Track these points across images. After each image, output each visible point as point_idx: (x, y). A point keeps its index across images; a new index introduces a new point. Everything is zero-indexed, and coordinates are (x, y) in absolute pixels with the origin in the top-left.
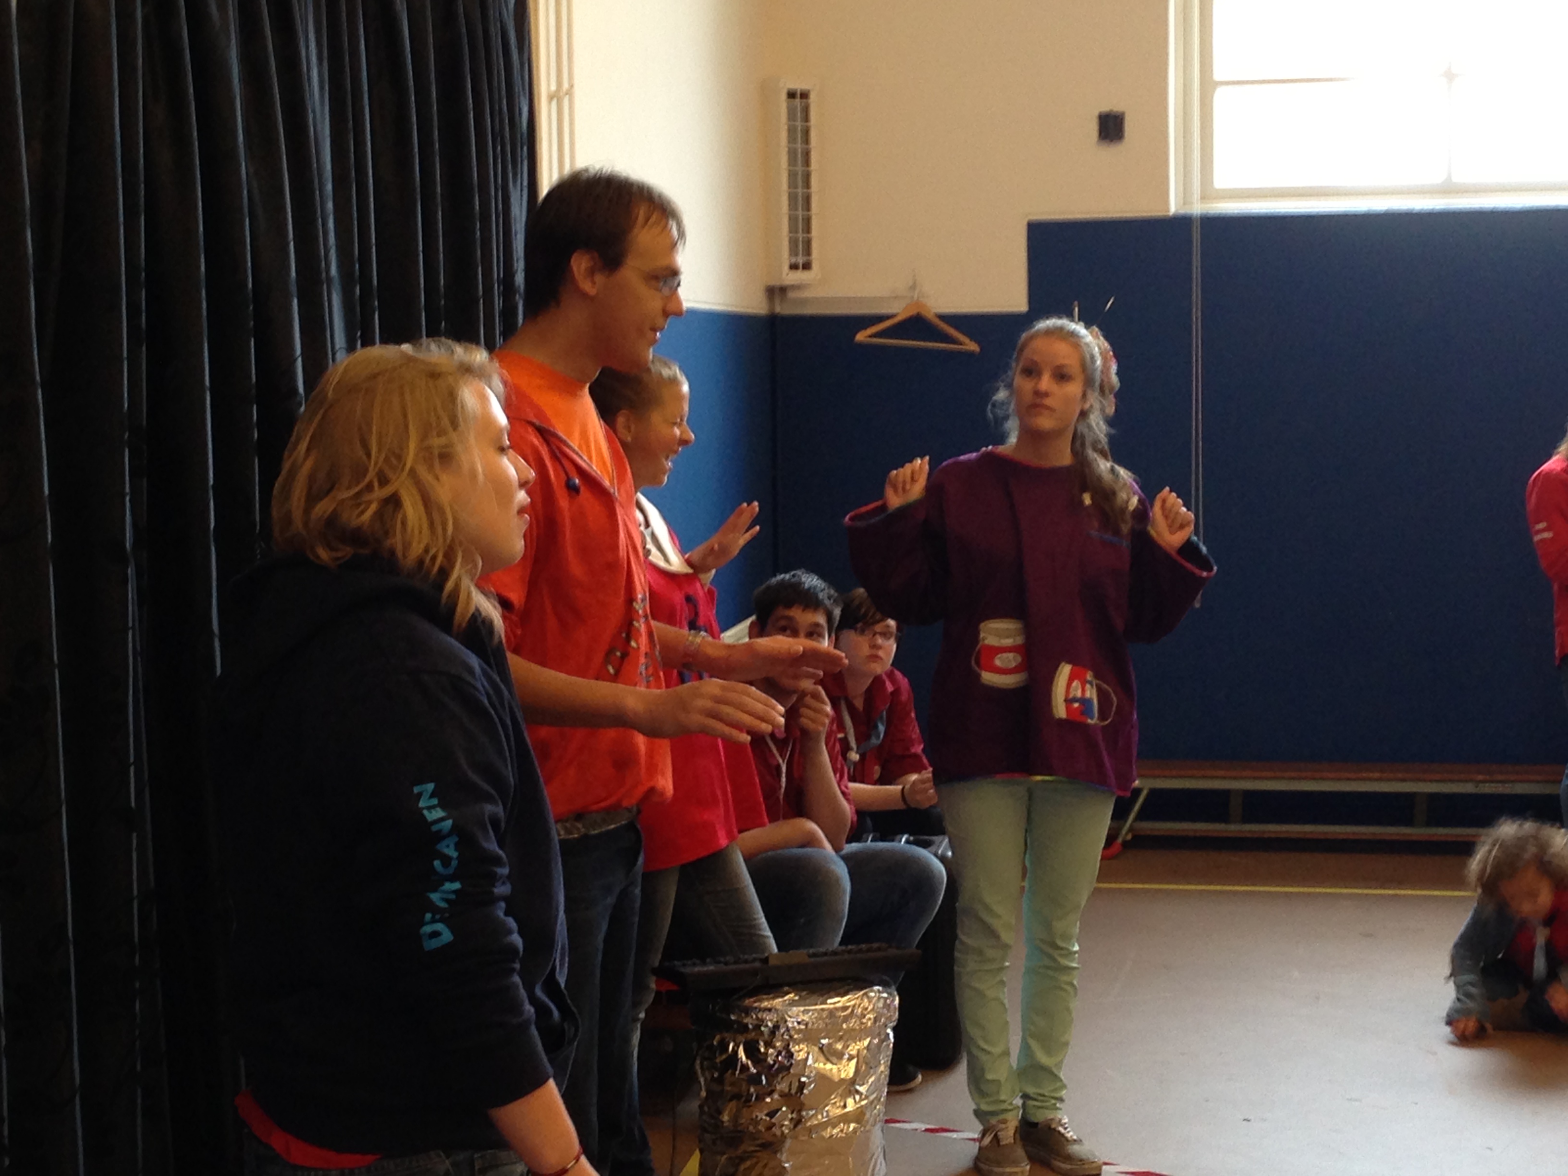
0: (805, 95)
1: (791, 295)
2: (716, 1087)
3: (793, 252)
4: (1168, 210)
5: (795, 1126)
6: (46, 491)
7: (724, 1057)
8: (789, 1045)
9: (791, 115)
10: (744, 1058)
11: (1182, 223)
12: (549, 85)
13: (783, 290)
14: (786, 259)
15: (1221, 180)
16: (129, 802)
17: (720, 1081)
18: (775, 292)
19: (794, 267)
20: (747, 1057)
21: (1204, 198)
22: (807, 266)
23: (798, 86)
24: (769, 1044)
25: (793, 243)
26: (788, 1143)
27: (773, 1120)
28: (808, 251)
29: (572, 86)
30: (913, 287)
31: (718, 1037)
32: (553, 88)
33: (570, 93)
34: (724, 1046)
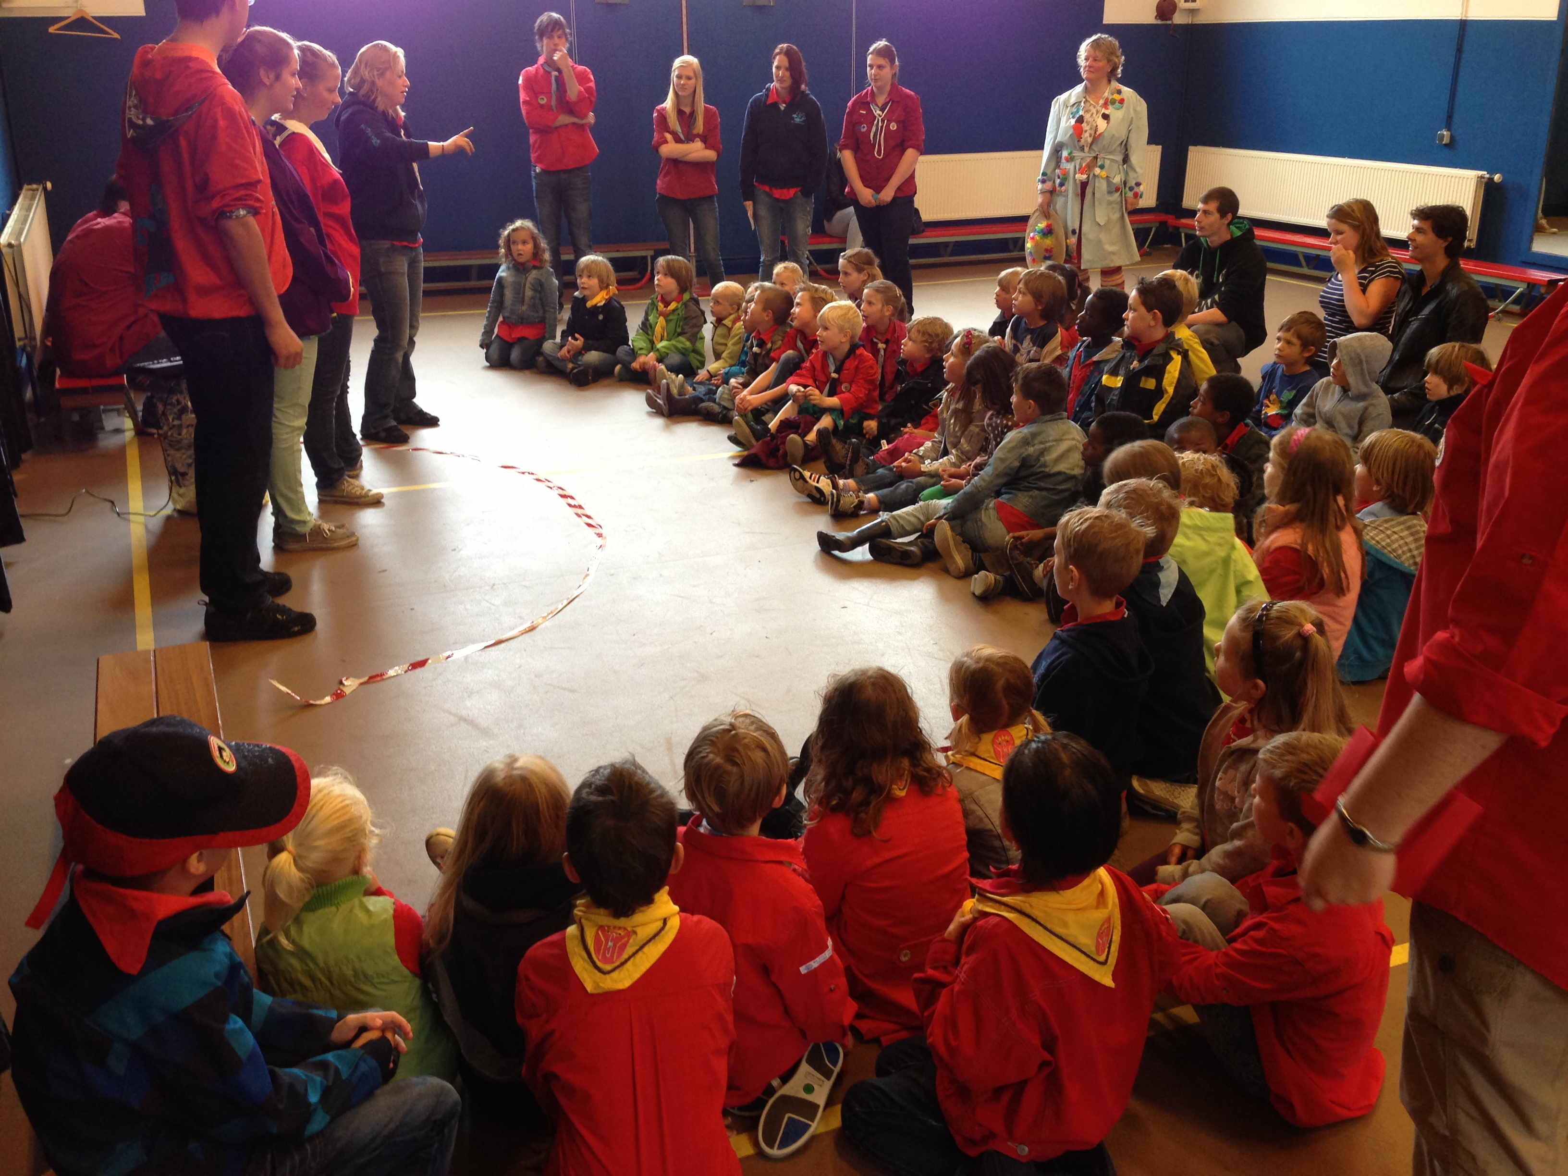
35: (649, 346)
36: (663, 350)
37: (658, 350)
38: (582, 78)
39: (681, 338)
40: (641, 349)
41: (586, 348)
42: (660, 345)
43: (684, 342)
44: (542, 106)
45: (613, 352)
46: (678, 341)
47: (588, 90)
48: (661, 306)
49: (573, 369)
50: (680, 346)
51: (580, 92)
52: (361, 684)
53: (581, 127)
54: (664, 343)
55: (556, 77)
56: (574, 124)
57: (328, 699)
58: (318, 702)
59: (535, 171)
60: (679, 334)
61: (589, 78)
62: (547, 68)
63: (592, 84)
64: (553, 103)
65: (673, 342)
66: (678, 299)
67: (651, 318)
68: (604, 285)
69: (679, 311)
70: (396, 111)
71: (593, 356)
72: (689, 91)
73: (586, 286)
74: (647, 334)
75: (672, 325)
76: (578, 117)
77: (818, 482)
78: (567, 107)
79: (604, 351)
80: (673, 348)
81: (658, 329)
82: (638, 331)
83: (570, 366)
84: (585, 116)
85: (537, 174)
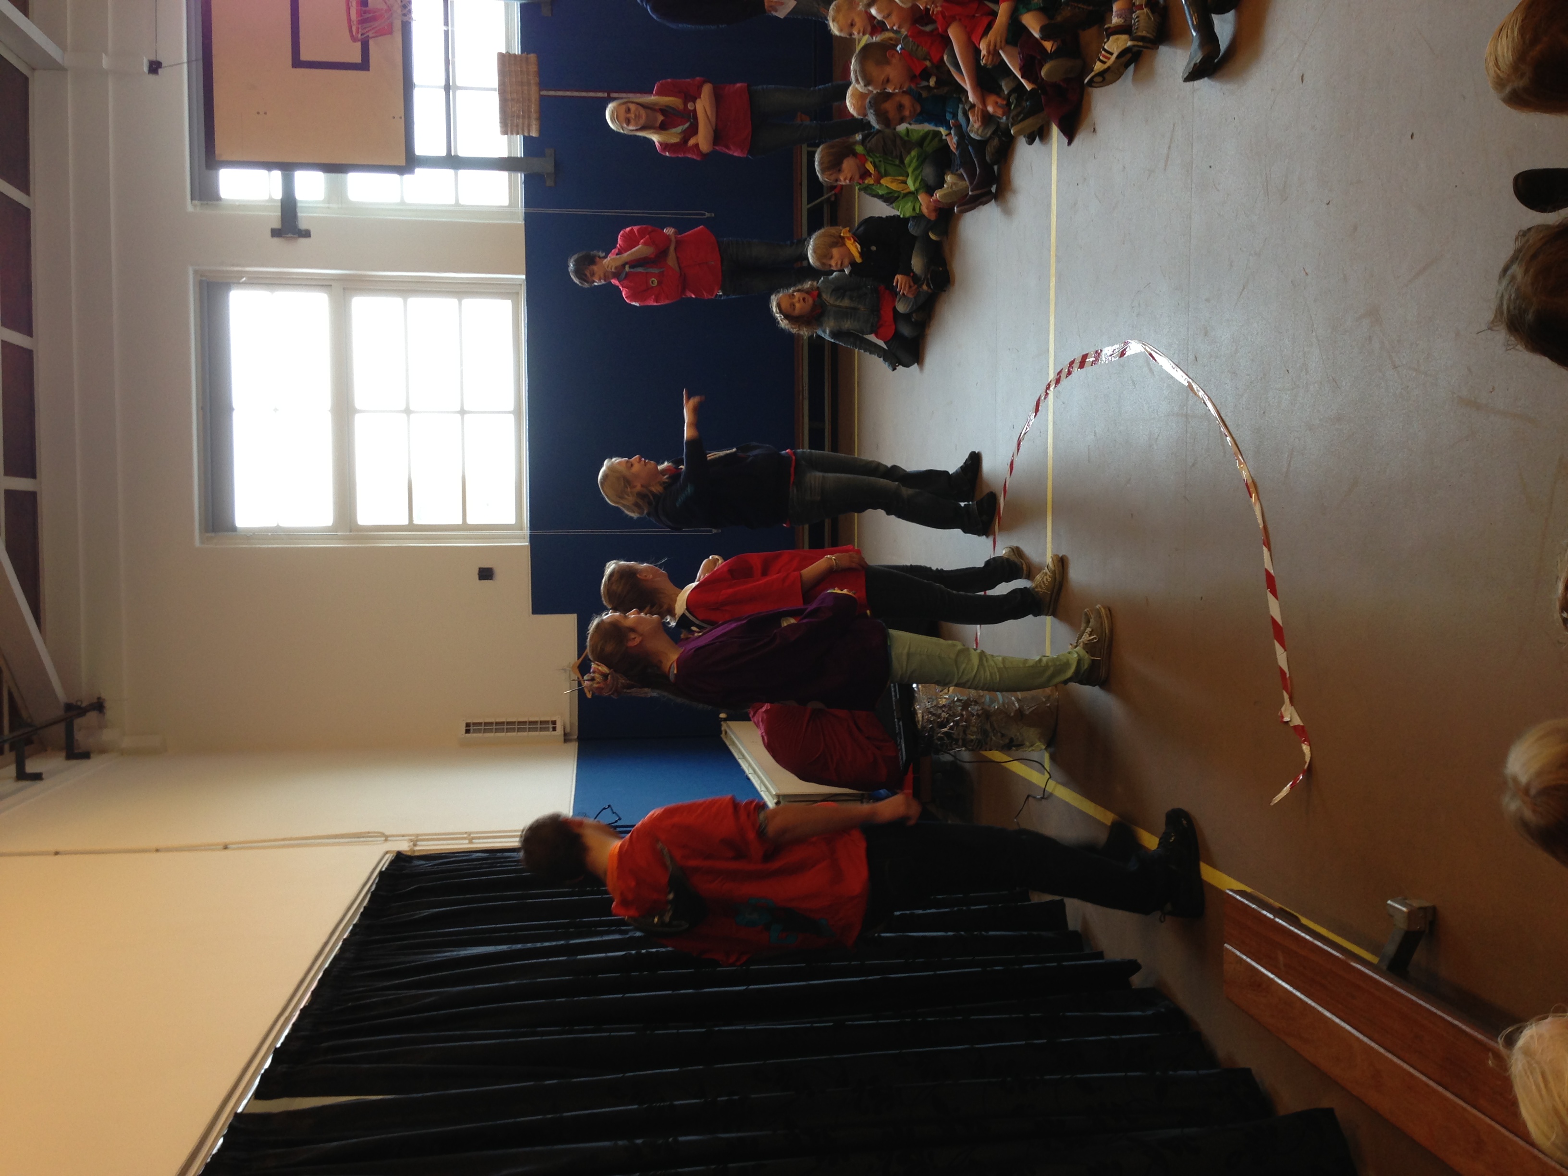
0: (468, 725)
1: (568, 730)
2: (960, 742)
3: (547, 729)
4: (528, 546)
5: (978, 703)
6: (677, 1070)
7: (945, 738)
8: (940, 707)
9: (479, 731)
10: (946, 729)
11: (533, 538)
12: (465, 844)
13: (565, 734)
14: (550, 733)
15: (511, 520)
16: (830, 1026)
17: (957, 740)
18: (567, 738)
19: (554, 729)
20: (946, 727)
21: (521, 529)
22: (554, 723)
23: (464, 729)
24: (939, 716)
25: (542, 729)
26: (986, 707)
27: (975, 714)
28: (547, 722)
29: (466, 833)
30: (565, 670)
31: (936, 741)
32: (467, 841)
33: (470, 833)
34: (940, 739)
35: (911, 198)
36: (917, 184)
37: (917, 190)
38: (631, 242)
39: (907, 161)
40: (914, 209)
41: (907, 270)
42: (911, 185)
43: (911, 158)
44: (659, 283)
45: (914, 238)
46: (910, 165)
47: (642, 234)
48: (869, 181)
49: (928, 285)
50: (914, 164)
51: (645, 244)
52: (1292, 702)
53: (678, 243)
54: (910, 182)
55: (630, 267)
56: (676, 249)
57: (1306, 748)
58: (1308, 759)
59: (721, 296)
60: (902, 161)
61: (630, 231)
62: (623, 275)
63: (636, 228)
64: (656, 271)
65: (910, 170)
66: (862, 159)
67: (881, 192)
68: (839, 242)
69: (877, 160)
70: (664, 472)
71: (917, 263)
72: (643, 112)
73: (839, 263)
74: (897, 198)
75: (890, 169)
76: (668, 248)
77: (1112, 54)
78: (659, 257)
79: (913, 249)
80: (917, 172)
81: (894, 186)
82: (893, 208)
83: (925, 287)
84: (667, 237)
85: (724, 294)
